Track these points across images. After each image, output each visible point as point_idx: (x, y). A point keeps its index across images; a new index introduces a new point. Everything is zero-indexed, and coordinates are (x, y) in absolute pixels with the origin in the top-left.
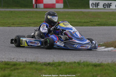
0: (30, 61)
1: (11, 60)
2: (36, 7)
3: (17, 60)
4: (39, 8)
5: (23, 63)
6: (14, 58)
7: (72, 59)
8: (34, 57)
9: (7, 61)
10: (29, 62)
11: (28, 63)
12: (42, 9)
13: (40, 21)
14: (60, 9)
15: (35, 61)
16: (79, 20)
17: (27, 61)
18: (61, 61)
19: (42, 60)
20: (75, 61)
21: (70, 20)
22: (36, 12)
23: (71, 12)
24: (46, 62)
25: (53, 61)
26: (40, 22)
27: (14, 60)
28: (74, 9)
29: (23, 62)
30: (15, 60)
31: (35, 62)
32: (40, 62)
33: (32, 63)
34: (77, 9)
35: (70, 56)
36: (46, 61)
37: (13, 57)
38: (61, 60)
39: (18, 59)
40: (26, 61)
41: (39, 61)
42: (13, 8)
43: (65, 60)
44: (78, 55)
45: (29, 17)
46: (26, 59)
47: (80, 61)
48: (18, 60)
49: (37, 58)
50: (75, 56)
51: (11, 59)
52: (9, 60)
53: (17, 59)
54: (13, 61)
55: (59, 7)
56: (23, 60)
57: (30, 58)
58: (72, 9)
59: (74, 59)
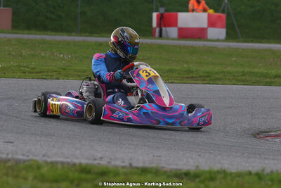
0: (140, 165)
1: (96, 162)
2: (161, 35)
3: (109, 163)
4: (168, 38)
5: (125, 170)
6: (101, 158)
7: (244, 164)
8: (151, 155)
9: (87, 164)
10: (137, 168)
11: (136, 170)
12: (173, 39)
13: (167, 68)
14: (218, 40)
15: (154, 165)
16: (263, 70)
17: (134, 165)
18: (216, 169)
19: (169, 164)
20: (250, 169)
21: (242, 70)
22: (160, 47)
23: (244, 50)
24: (180, 170)
25: (197, 167)
26: (168, 71)
27: (102, 162)
28: (252, 42)
29: (123, 167)
30: (104, 162)
31: (152, 168)
32: (165, 169)
33: (144, 171)
34: (260, 42)
35: (238, 156)
36: (179, 167)
37: (99, 155)
38: (217, 167)
39: (111, 159)
40: (131, 165)
41: (163, 165)
42: (103, 37)
43: (226, 166)
44: (258, 156)
45: (141, 58)
46: (131, 159)
47: (263, 170)
48: (113, 163)
49: (159, 158)
50: (249, 158)
51: (95, 159)
52: (91, 162)
53: (109, 160)
54: (99, 164)
55: (216, 38)
56: (123, 162)
57: (141, 158)
58: (248, 42)
59: (247, 165)
